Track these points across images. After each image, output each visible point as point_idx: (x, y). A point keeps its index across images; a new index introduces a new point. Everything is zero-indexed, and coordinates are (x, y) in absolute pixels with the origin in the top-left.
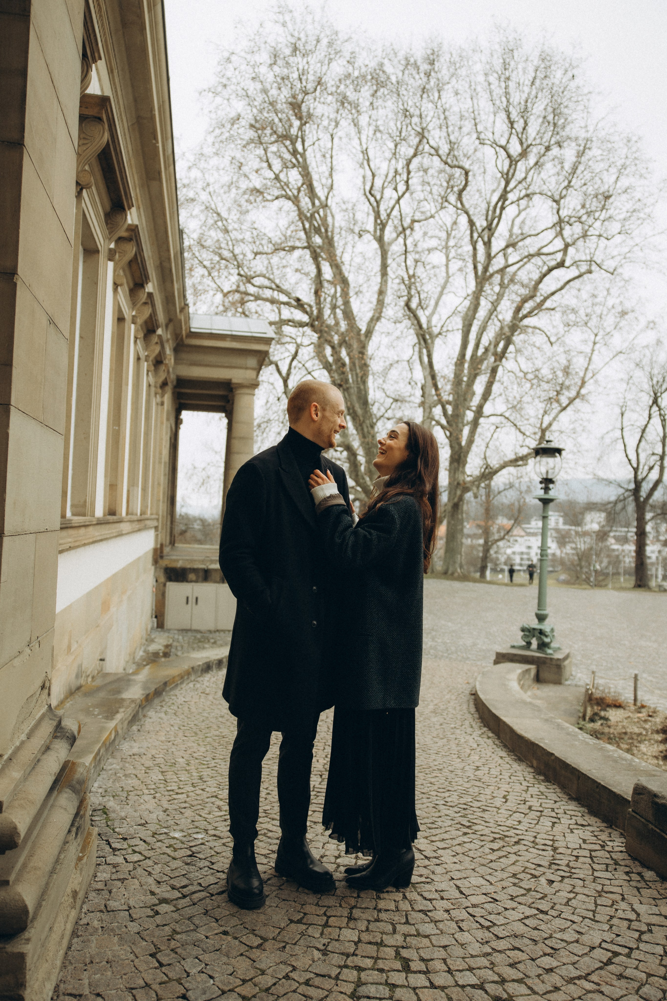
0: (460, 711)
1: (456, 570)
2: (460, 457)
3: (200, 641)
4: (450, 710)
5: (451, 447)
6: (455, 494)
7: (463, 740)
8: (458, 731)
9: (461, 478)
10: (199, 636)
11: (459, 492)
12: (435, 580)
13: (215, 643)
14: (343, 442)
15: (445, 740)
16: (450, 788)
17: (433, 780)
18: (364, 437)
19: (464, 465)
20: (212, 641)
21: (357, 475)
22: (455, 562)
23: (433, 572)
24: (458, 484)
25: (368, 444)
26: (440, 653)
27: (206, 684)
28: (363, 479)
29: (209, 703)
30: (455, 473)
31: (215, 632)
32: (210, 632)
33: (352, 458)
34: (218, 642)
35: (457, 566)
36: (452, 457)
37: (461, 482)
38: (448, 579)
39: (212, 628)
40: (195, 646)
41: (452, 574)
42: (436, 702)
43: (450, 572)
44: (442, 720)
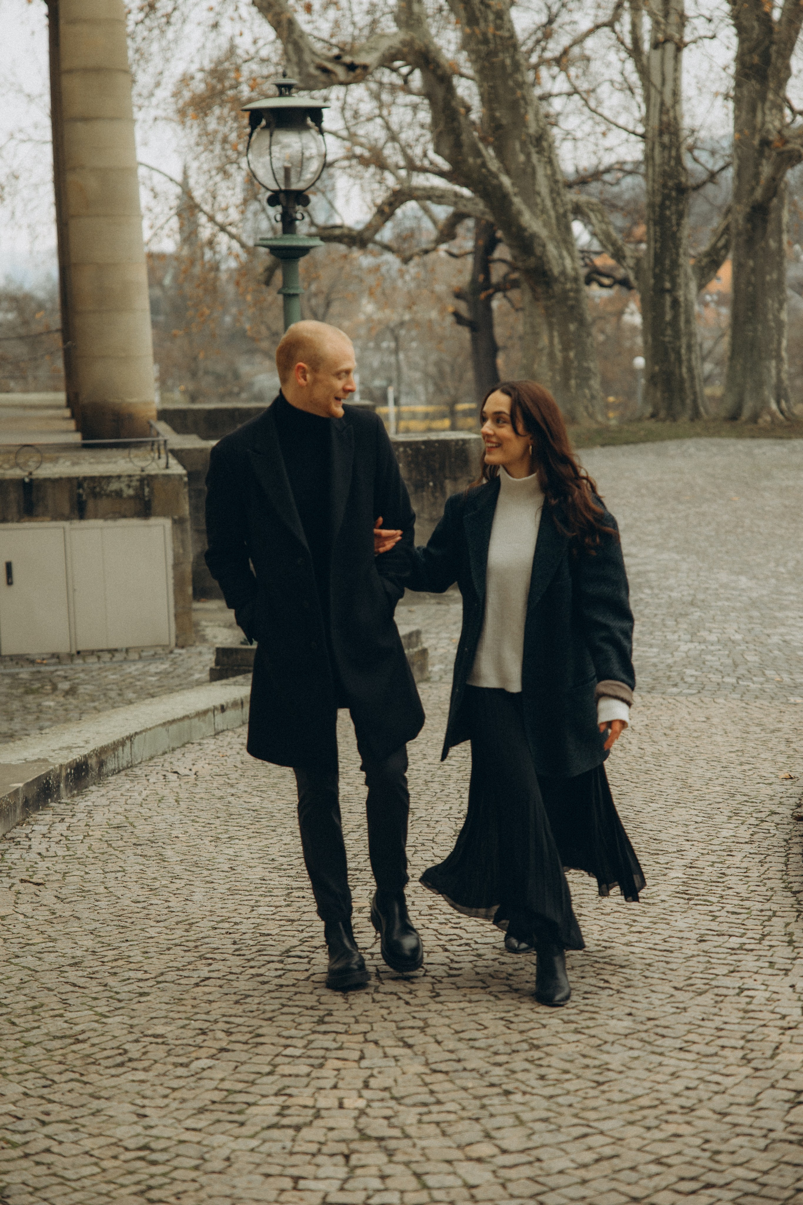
0: (762, 882)
1: (765, 405)
2: (766, 59)
3: (29, 691)
4: (732, 881)
5: (741, 30)
6: (757, 175)
7: (761, 996)
8: (749, 962)
9: (773, 124)
10: (25, 673)
11: (766, 170)
12: (704, 442)
13: (72, 691)
14: (408, 44)
15: (708, 999)
16: (712, 1177)
17: (665, 1149)
18: (472, 20)
19: (781, 84)
20: (65, 686)
21: (458, 145)
22: (759, 385)
23: (696, 415)
24: (765, 143)
25: (485, 41)
26: (716, 678)
27: (38, 845)
28: (478, 154)
29: (43, 914)
30: (753, 110)
31: (71, 657)
32: (56, 657)
33: (440, 92)
34: (81, 690)
35: (768, 393)
36: (740, 59)
37: (773, 137)
38: (740, 436)
39: (63, 648)
40: (15, 705)
41: (755, 418)
42: (691, 855)
43: (746, 413)
44: (706, 923)
